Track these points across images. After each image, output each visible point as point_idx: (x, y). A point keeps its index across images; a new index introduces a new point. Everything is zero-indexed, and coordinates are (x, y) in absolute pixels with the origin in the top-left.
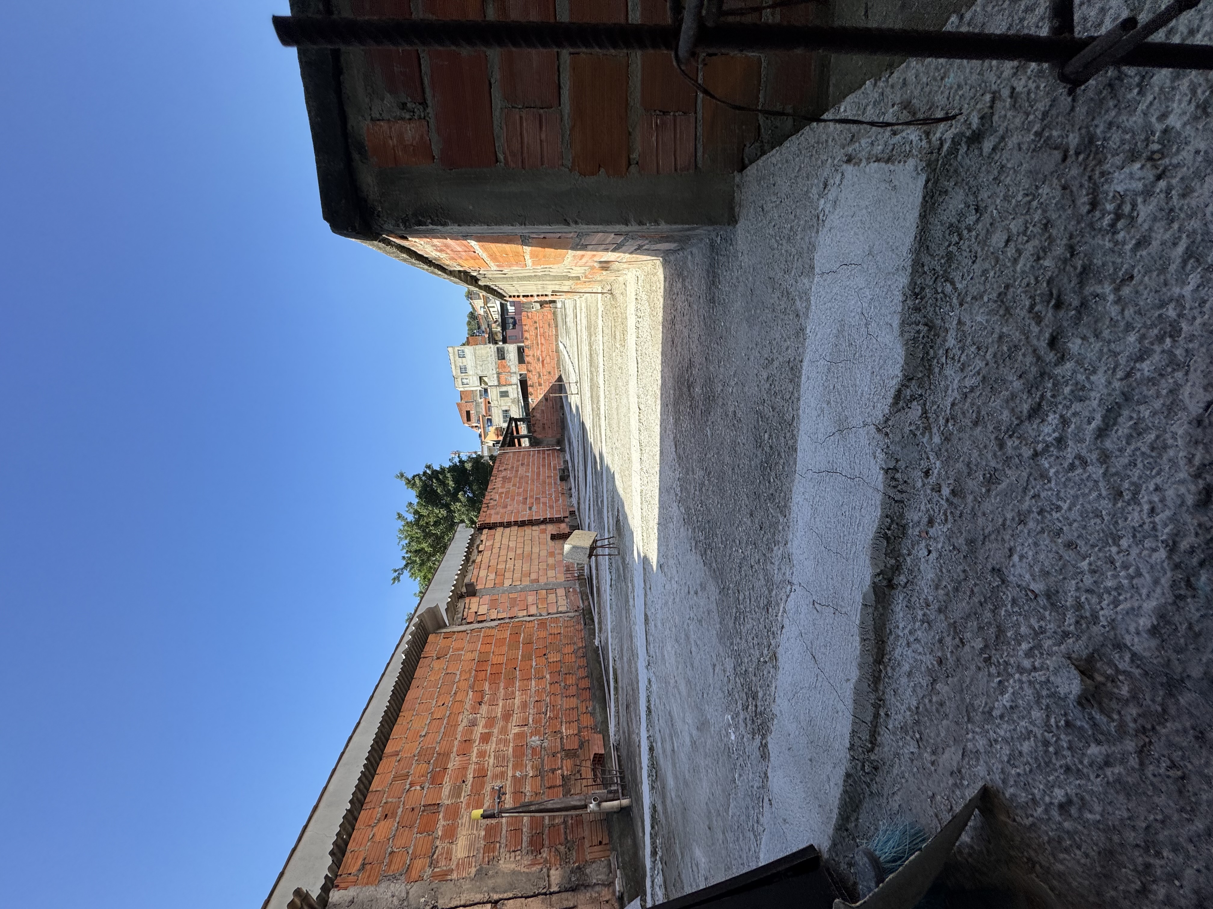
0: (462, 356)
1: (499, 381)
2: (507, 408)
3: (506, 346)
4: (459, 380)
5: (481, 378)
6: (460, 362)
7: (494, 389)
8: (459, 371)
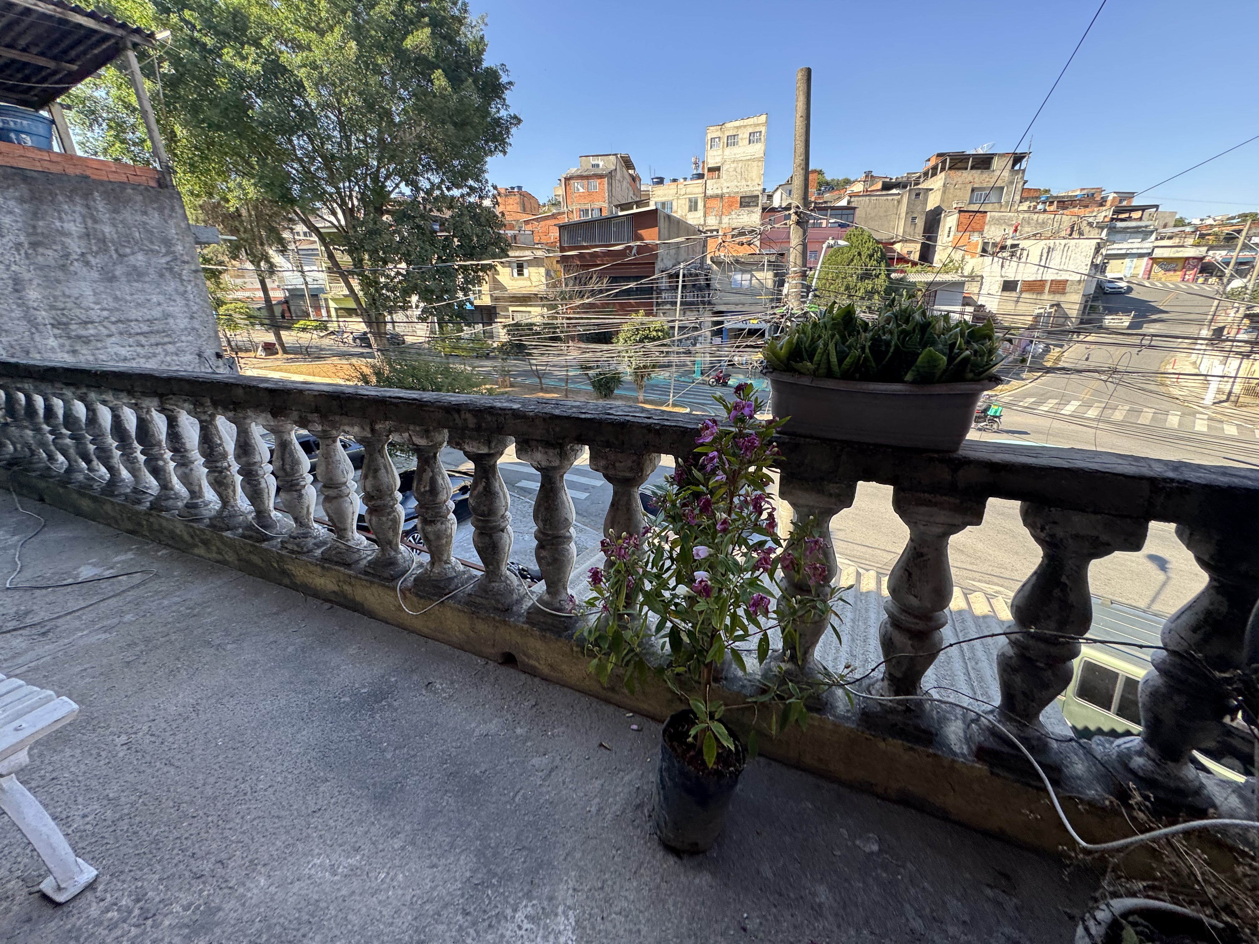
0: (752, 138)
1: (712, 197)
3: (759, 210)
4: (718, 134)
5: (718, 169)
6: (744, 135)
7: (701, 190)
8: (731, 133)
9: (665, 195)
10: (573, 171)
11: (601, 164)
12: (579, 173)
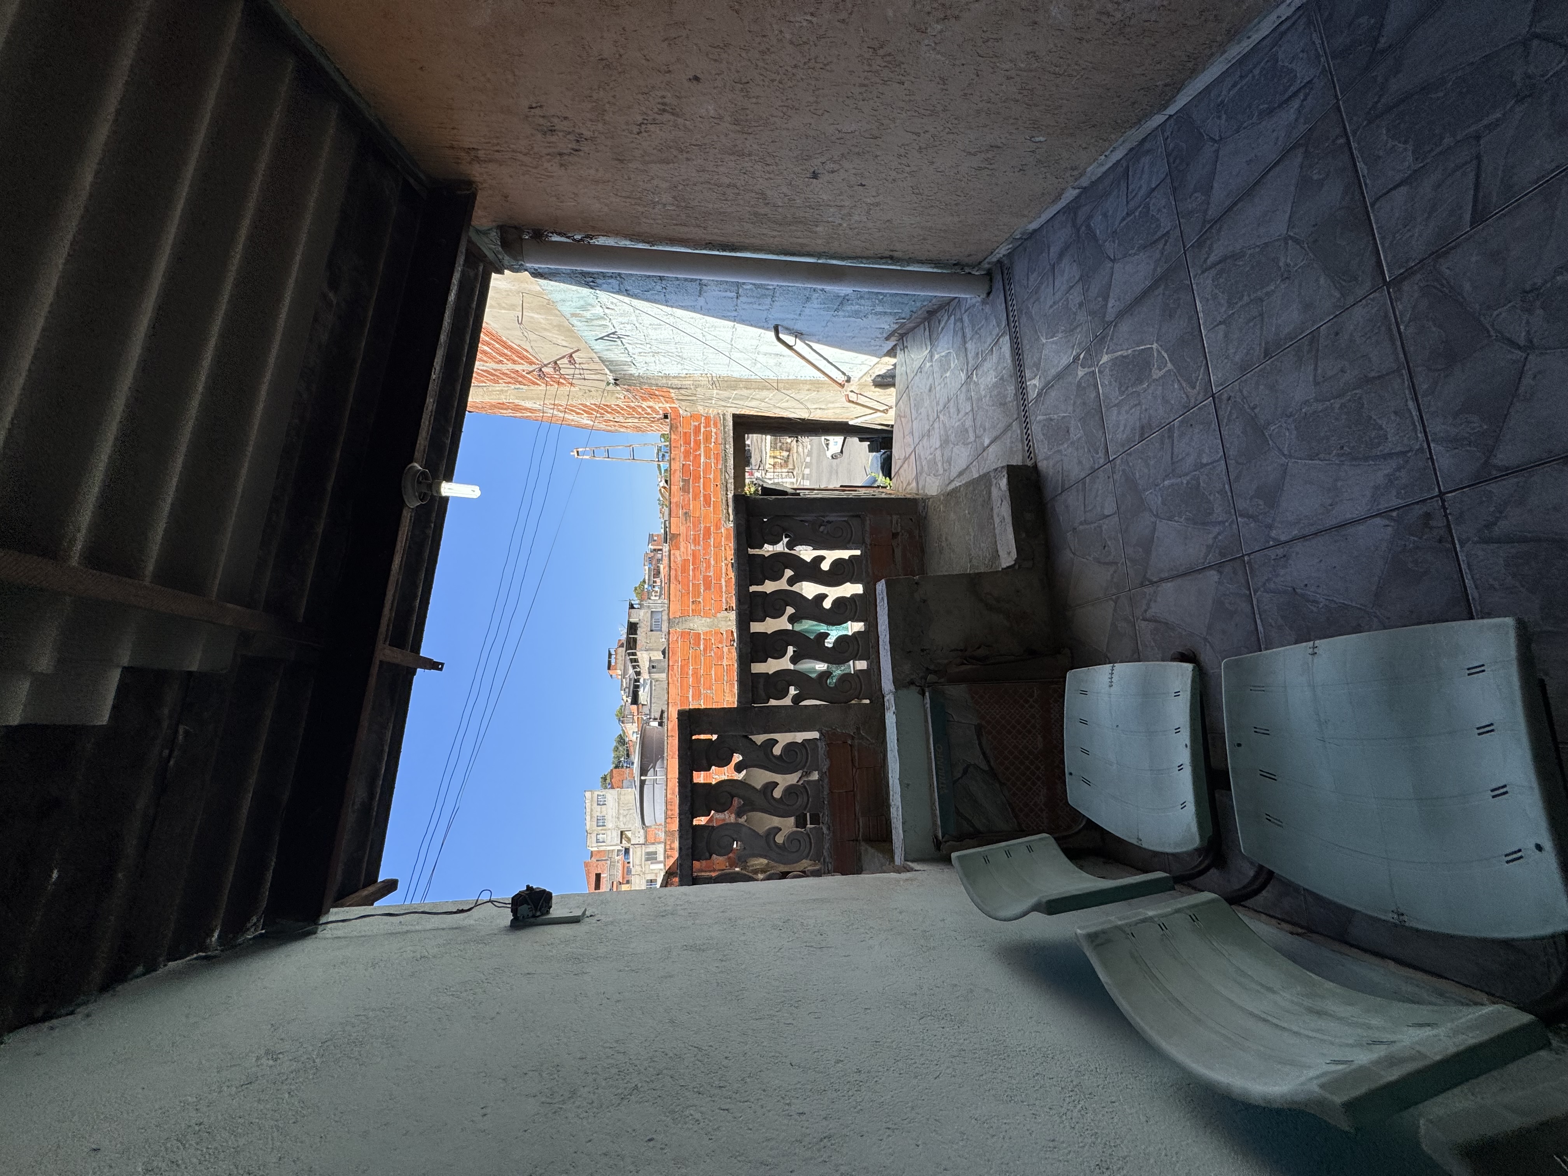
0: (601, 803)
4: (594, 836)
5: (622, 832)
6: (598, 811)
7: (638, 849)
8: (595, 823)
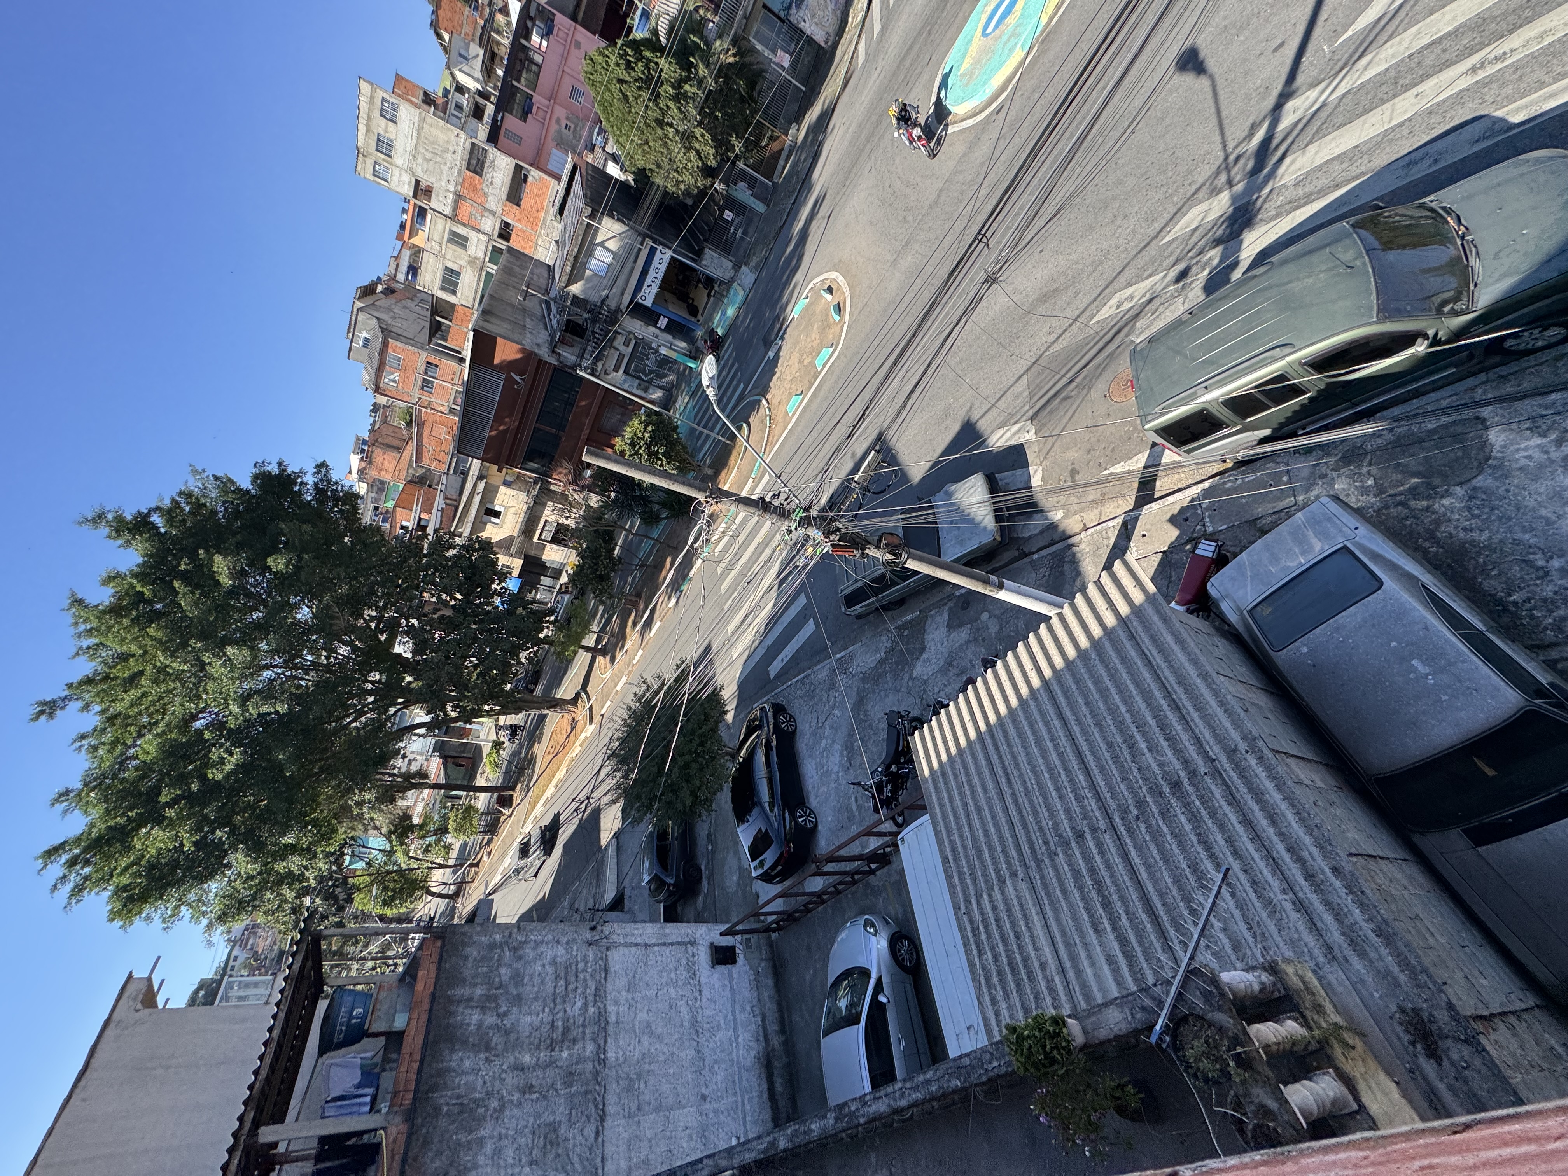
0: (389, 116)
1: (455, 209)
2: (455, 267)
3: (493, 151)
6: (381, 125)
7: (441, 222)
8: (373, 143)
9: (434, 273)
10: (366, 377)
11: (365, 334)
12: (373, 372)
